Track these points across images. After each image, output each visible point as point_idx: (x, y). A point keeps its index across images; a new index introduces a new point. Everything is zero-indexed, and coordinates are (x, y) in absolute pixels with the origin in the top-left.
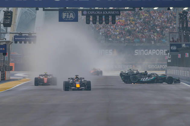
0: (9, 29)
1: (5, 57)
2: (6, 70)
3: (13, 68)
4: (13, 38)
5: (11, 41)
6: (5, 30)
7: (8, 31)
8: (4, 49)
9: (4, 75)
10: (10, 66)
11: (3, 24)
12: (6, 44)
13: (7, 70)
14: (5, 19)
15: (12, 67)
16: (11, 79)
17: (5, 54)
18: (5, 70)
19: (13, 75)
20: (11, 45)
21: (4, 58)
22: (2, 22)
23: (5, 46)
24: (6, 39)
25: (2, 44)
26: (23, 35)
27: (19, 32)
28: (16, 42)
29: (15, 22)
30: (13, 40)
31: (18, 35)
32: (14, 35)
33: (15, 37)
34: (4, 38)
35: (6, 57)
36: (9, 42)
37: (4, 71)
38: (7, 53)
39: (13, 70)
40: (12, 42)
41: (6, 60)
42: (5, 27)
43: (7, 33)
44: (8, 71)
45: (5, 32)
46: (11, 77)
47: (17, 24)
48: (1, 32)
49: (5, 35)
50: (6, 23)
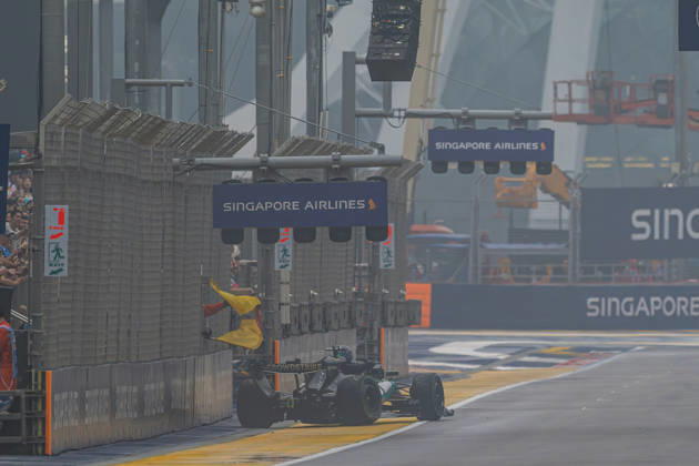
0: (402, 93)
1: (376, 248)
2: (384, 323)
3: (426, 310)
4: (421, 142)
5: (412, 158)
6: (380, 99)
7: (395, 105)
8: (371, 202)
9: (371, 347)
10: (408, 298)
11: (368, 62)
12: (387, 177)
13: (391, 321)
14: (378, 38)
15: (419, 303)
16: (411, 370)
17: (378, 233)
18: (376, 324)
19: (422, 350)
20: (410, 184)
21: (375, 258)
22: (364, 56)
23: (377, 188)
24: (382, 149)
25: (364, 179)
26: (480, 125)
27: (460, 111)
28: (439, 166)
29: (438, 56)
30: (426, 154)
31: (450, 125)
32: (432, 123)
33: (434, 135)
34: (375, 145)
35: (387, 247)
36: (398, 163)
37: (371, 329)
38: (391, 225)
39: (426, 320)
40: (419, 167)
41: (382, 265)
42: (381, 83)
43: (392, 116)
44: (396, 326)
45: (381, 110)
46: (410, 362)
47: (444, 64)
48: (359, 108)
49: (377, 129)
50: (386, 56)
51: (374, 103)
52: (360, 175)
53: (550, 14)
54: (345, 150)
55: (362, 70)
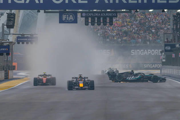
1: (8, 57)
2: (9, 69)
3: (16, 67)
4: (15, 39)
5: (14, 42)
6: (8, 31)
7: (11, 32)
8: (7, 49)
9: (7, 74)
10: (13, 65)
11: (6, 25)
12: (10, 45)
13: (10, 69)
14: (8, 21)
15: (15, 66)
16: (14, 77)
17: (8, 54)
18: (8, 70)
19: (15, 74)
20: (13, 46)
21: (8, 58)
22: (6, 24)
23: (8, 47)
24: (9, 40)
25: (6, 45)
26: (25, 36)
27: (22, 34)
28: (18, 43)
29: (18, 24)
30: (16, 41)
31: (20, 36)
32: (17, 36)
33: (18, 38)
34: (7, 39)
35: (10, 56)
36: (12, 42)
37: (7, 70)
38: (10, 53)
39: (16, 69)
40: (15, 43)
41: (9, 60)
42: (8, 29)
43: (10, 34)
44: (11, 70)
45: (8, 33)
46: (14, 76)
47: (19, 25)
48: (5, 33)
49: (8, 37)
50: (10, 24)
51: (7, 32)
52: (5, 44)
53: (37, 17)
54: (2, 40)
55: (5, 27)
